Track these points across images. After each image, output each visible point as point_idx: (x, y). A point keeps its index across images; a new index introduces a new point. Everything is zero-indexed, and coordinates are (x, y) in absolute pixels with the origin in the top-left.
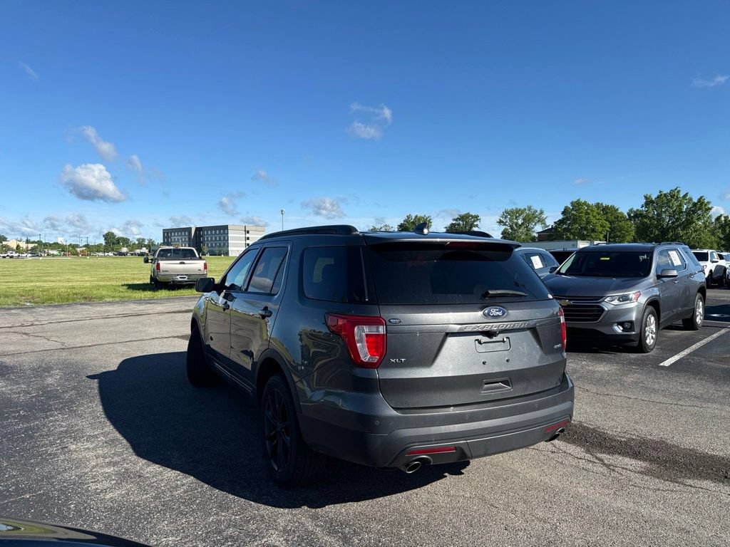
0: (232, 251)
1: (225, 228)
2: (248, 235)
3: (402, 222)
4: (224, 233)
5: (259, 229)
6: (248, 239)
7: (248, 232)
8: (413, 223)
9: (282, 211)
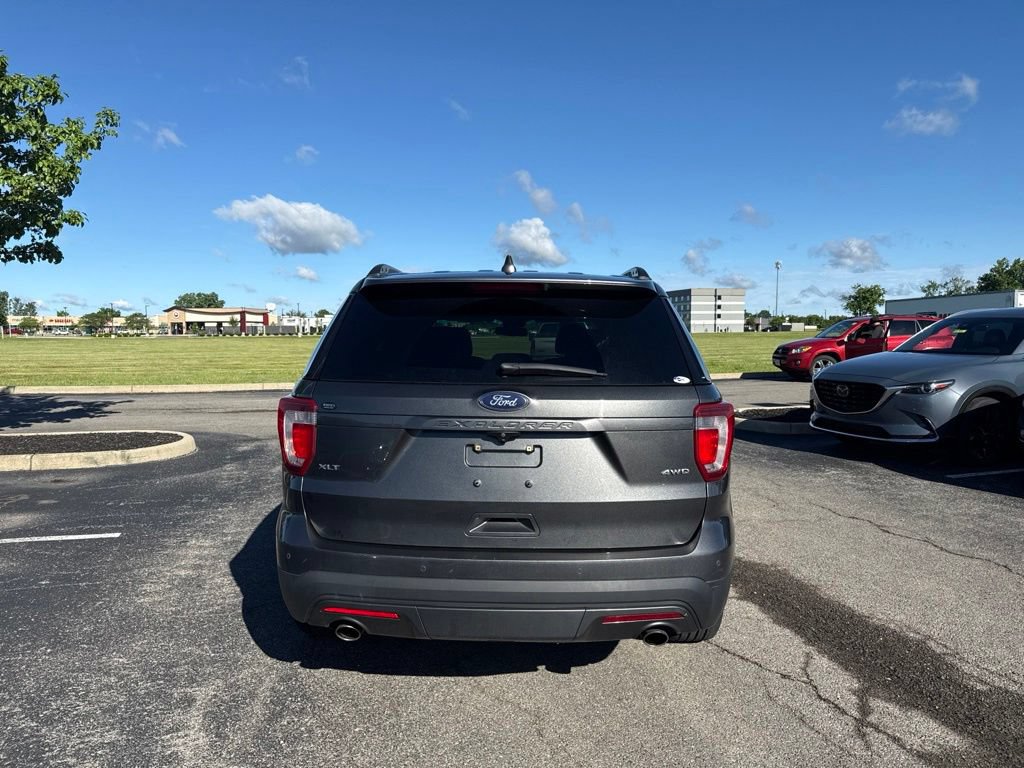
0: (695, 325)
1: (687, 293)
2: (719, 302)
3: (989, 272)
4: (685, 301)
5: (739, 292)
6: (719, 307)
7: (720, 298)
8: (1010, 273)
9: (777, 264)
